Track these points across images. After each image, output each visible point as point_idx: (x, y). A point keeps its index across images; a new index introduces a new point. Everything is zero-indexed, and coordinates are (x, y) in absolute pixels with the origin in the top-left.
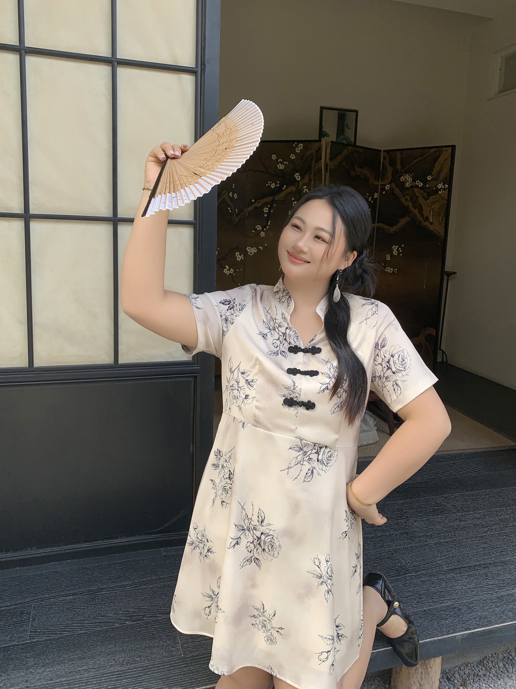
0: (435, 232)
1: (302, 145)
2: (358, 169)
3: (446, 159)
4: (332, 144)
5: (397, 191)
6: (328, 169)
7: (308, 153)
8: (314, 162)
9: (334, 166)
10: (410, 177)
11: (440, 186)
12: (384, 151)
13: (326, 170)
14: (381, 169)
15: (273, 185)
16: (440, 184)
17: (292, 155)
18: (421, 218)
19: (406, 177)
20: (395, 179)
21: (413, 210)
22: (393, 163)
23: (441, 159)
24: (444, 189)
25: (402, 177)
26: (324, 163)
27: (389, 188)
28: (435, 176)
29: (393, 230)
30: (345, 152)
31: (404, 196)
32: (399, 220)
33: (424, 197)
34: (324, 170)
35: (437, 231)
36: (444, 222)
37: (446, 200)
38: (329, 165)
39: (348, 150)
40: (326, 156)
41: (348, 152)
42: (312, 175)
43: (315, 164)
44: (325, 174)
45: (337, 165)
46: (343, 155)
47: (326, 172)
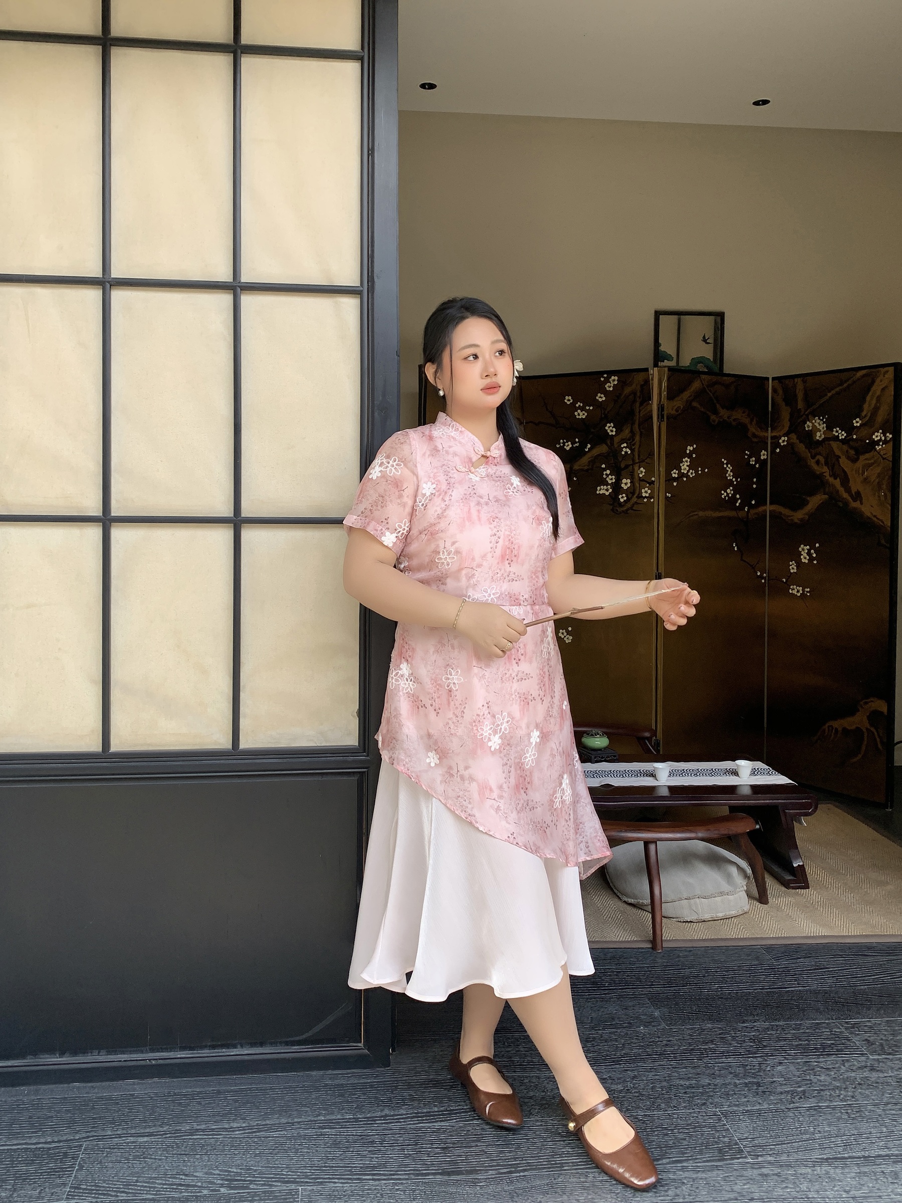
0: (875, 519)
1: (616, 378)
2: (724, 413)
3: (886, 387)
4: (670, 373)
5: (801, 448)
6: (665, 417)
7: (627, 390)
8: (638, 404)
9: (677, 411)
10: (822, 422)
11: (877, 437)
12: (774, 379)
13: (661, 417)
14: (770, 409)
15: (568, 445)
16: (878, 432)
17: (599, 395)
18: (845, 495)
19: (816, 422)
20: (796, 427)
21: (831, 480)
22: (790, 399)
23: (877, 388)
24: (885, 442)
25: (808, 423)
26: (658, 405)
27: (785, 443)
28: (867, 418)
29: (798, 516)
30: (696, 385)
31: (813, 457)
32: (808, 498)
33: (848, 458)
34: (658, 418)
35: (877, 518)
36: (890, 502)
37: (889, 461)
38: (665, 408)
39: (701, 381)
40: (660, 394)
41: (703, 385)
42: (636, 426)
43: (639, 407)
44: (660, 423)
45: (682, 407)
46: (692, 389)
47: (661, 421)
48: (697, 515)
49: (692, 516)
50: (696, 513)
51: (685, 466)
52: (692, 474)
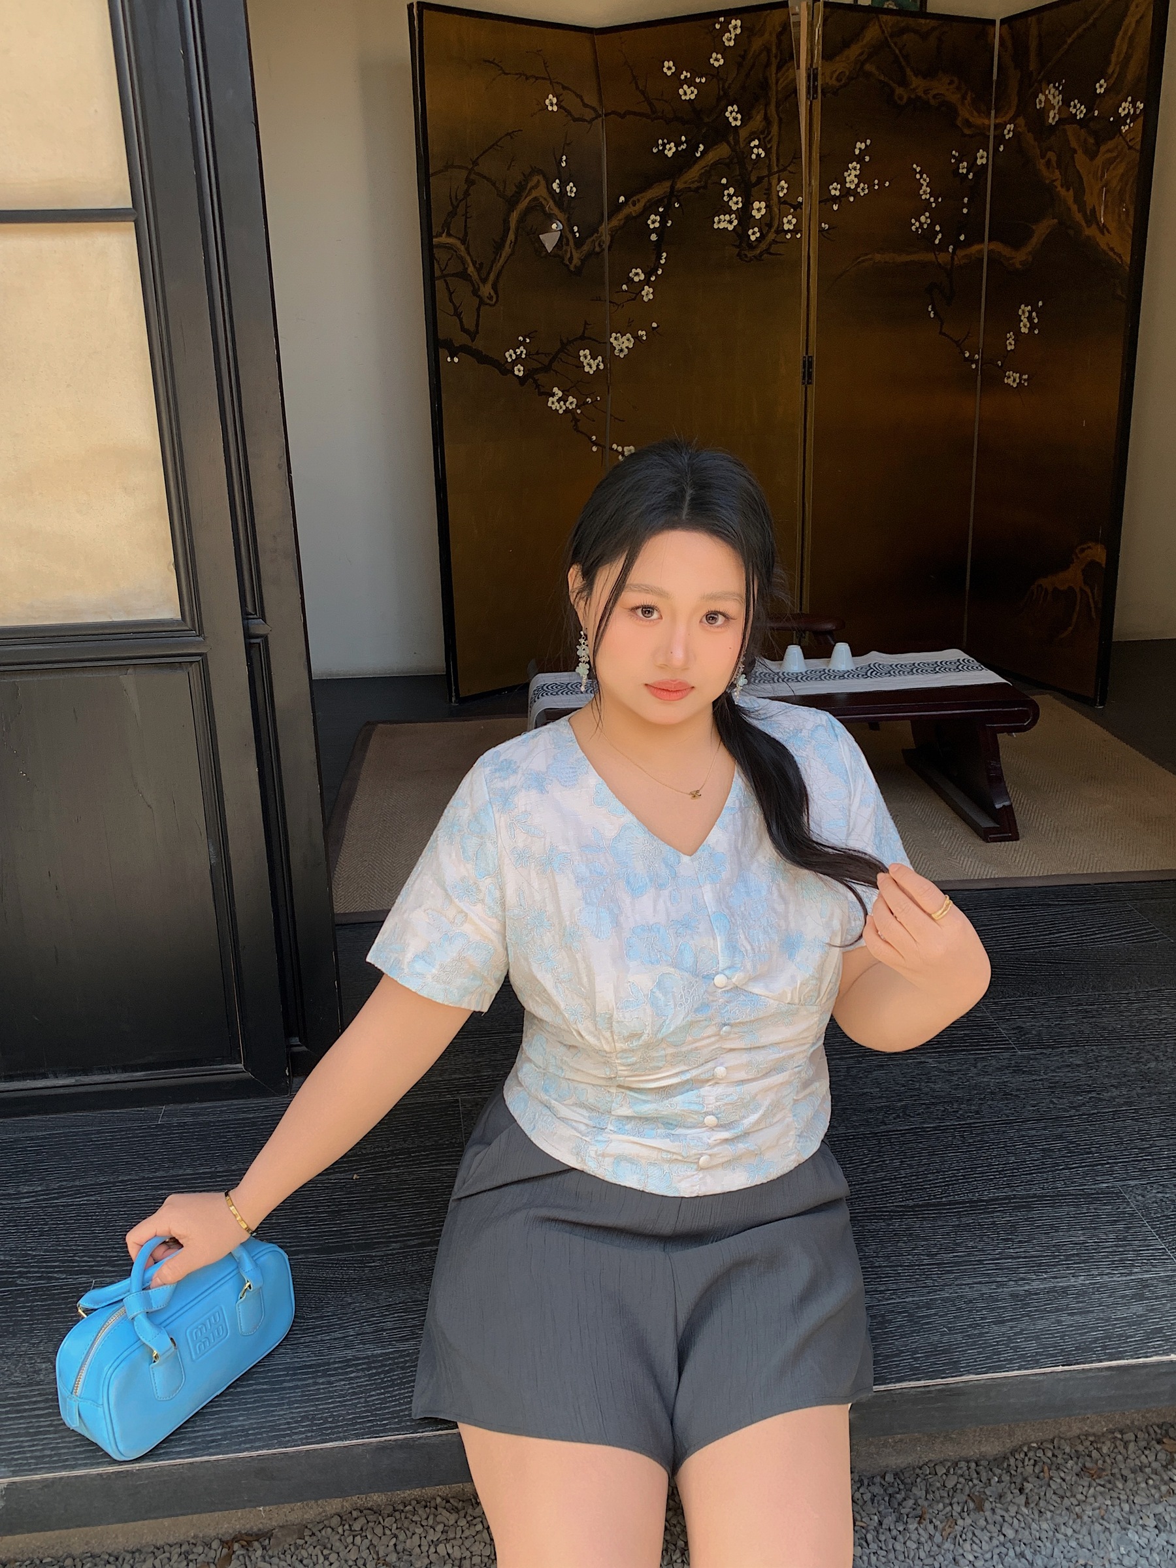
1: (739, 23)
2: (916, 82)
4: (828, 10)
5: (1030, 140)
6: (819, 91)
7: (757, 44)
8: (774, 68)
9: (839, 80)
10: (1057, 92)
11: (1123, 109)
12: (1002, 21)
13: (812, 90)
14: (994, 77)
15: (670, 149)
16: (1126, 101)
17: (714, 55)
19: (1048, 92)
20: (1025, 105)
21: (1064, 193)
22: (1020, 55)
24: (1135, 118)
25: (1040, 96)
26: (808, 70)
27: (1011, 135)
29: (1020, 256)
30: (872, 33)
31: (1040, 155)
32: (1033, 226)
34: (808, 92)
38: (819, 77)
39: (881, 27)
40: (811, 52)
41: (883, 32)
42: (773, 107)
43: (777, 73)
44: (811, 102)
45: (847, 73)
46: (865, 42)
47: (813, 98)
48: (871, 259)
49: (863, 261)
50: (869, 256)
51: (851, 178)
52: (863, 190)
